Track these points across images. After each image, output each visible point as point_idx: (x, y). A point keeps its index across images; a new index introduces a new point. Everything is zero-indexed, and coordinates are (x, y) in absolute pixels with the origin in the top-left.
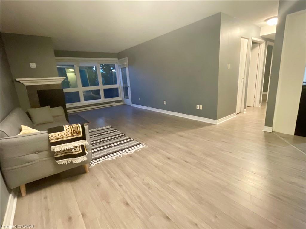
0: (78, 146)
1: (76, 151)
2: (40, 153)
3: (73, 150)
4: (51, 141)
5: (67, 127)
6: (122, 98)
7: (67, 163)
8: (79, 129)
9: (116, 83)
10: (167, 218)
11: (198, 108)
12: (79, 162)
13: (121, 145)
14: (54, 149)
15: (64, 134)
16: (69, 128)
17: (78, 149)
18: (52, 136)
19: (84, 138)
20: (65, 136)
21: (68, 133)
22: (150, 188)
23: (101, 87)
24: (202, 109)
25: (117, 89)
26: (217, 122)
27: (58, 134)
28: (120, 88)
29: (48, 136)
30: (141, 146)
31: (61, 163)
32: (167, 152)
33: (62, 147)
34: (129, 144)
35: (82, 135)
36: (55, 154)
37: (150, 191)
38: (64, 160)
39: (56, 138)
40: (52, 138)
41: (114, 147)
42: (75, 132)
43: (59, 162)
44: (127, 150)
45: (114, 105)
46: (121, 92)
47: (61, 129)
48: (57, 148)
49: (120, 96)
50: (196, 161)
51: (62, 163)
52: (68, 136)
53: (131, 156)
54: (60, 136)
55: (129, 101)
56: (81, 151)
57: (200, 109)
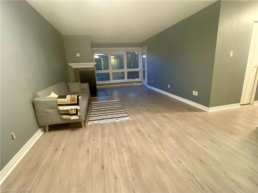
0: (74, 109)
1: (72, 112)
2: (53, 109)
3: (70, 111)
4: (58, 103)
5: (69, 96)
6: (141, 79)
7: (67, 118)
8: (76, 98)
9: (138, 67)
10: (103, 167)
11: (194, 94)
12: (73, 119)
13: (115, 115)
14: (60, 108)
15: (66, 100)
16: (70, 97)
17: (74, 111)
18: (59, 100)
19: (77, 104)
20: (66, 101)
21: (68, 100)
22: (109, 147)
23: (126, 70)
24: (197, 95)
25: (138, 72)
26: (210, 109)
27: (63, 100)
28: (140, 72)
29: (57, 100)
30: (127, 118)
31: (63, 118)
32: (142, 126)
33: (64, 108)
34: (120, 115)
35: (76, 103)
36: (60, 111)
37: (107, 148)
38: (66, 116)
39: (61, 102)
40: (59, 101)
41: (109, 115)
42: (73, 100)
43: (63, 117)
44: (116, 119)
45: (134, 85)
46: (141, 75)
47: (65, 97)
48: (61, 108)
49: (140, 77)
50: (158, 138)
51: (65, 118)
52: (68, 101)
53: (115, 123)
54: (63, 101)
55: (145, 83)
56: (75, 113)
57: (196, 95)
